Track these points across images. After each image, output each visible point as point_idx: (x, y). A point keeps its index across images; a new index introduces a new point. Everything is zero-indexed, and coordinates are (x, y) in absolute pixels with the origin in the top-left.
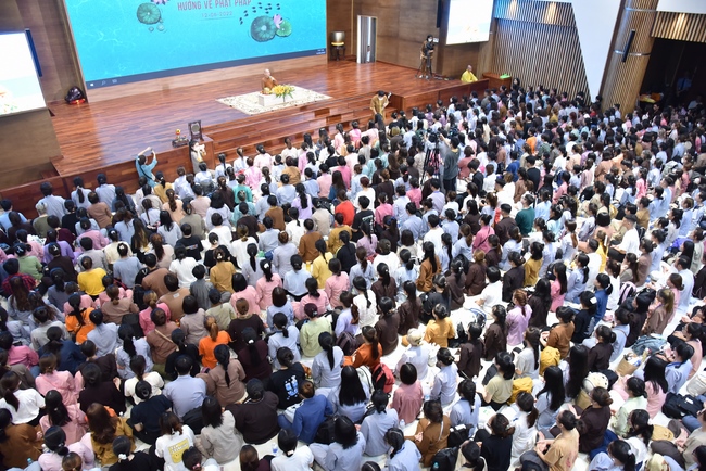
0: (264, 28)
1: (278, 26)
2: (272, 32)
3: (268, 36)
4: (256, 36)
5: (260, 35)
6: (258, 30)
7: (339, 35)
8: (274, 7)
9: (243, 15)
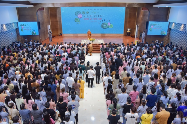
0: (105, 25)
1: (109, 25)
2: (107, 27)
3: (106, 27)
4: (102, 27)
5: (104, 27)
6: (103, 26)
7: (129, 29)
8: (108, 21)
9: (99, 22)
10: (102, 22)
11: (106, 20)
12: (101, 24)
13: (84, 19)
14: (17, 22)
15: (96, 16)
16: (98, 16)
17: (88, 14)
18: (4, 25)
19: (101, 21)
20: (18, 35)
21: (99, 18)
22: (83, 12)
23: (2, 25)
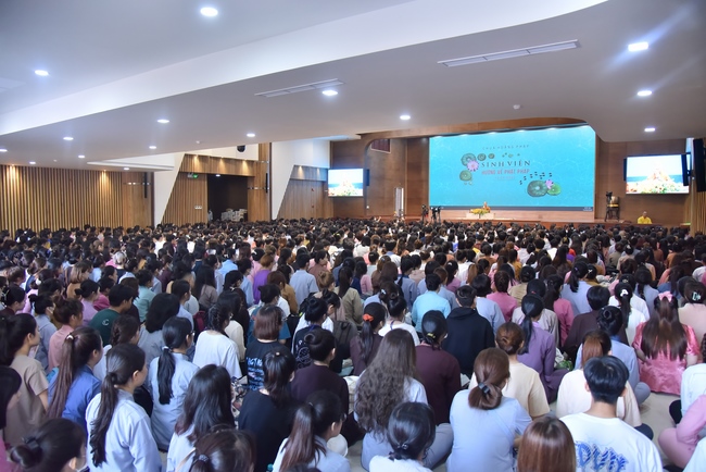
0: (538, 188)
1: (549, 188)
2: (544, 191)
3: (540, 193)
4: (531, 193)
5: (534, 192)
6: (533, 189)
8: (547, 175)
9: (522, 179)
10: (529, 180)
11: (539, 173)
12: (526, 183)
13: (483, 172)
14: (327, 170)
15: (513, 165)
16: (518, 163)
17: (493, 160)
18: (300, 169)
19: (528, 177)
20: (325, 194)
21: (520, 168)
22: (481, 155)
23: (296, 167)
